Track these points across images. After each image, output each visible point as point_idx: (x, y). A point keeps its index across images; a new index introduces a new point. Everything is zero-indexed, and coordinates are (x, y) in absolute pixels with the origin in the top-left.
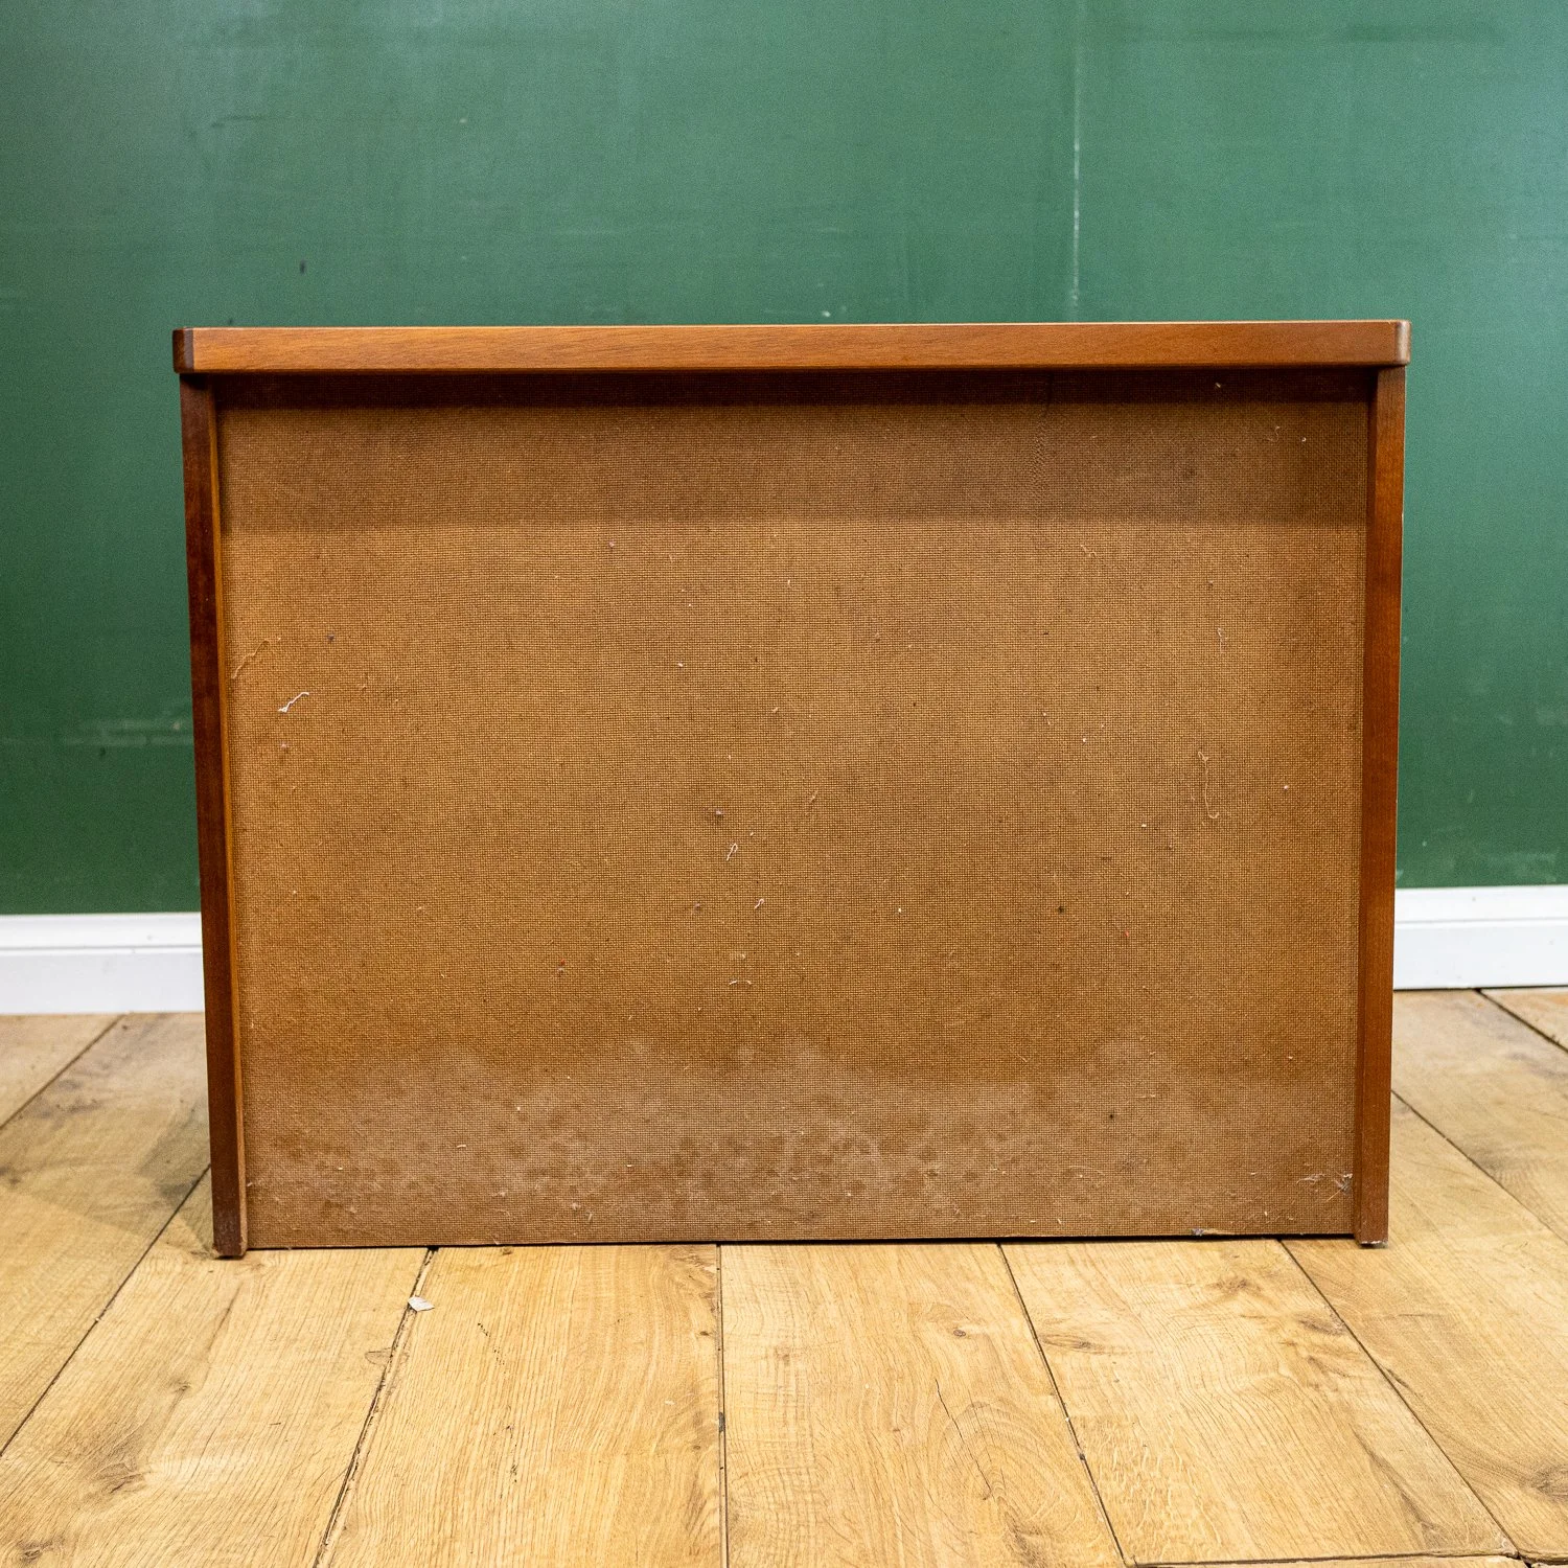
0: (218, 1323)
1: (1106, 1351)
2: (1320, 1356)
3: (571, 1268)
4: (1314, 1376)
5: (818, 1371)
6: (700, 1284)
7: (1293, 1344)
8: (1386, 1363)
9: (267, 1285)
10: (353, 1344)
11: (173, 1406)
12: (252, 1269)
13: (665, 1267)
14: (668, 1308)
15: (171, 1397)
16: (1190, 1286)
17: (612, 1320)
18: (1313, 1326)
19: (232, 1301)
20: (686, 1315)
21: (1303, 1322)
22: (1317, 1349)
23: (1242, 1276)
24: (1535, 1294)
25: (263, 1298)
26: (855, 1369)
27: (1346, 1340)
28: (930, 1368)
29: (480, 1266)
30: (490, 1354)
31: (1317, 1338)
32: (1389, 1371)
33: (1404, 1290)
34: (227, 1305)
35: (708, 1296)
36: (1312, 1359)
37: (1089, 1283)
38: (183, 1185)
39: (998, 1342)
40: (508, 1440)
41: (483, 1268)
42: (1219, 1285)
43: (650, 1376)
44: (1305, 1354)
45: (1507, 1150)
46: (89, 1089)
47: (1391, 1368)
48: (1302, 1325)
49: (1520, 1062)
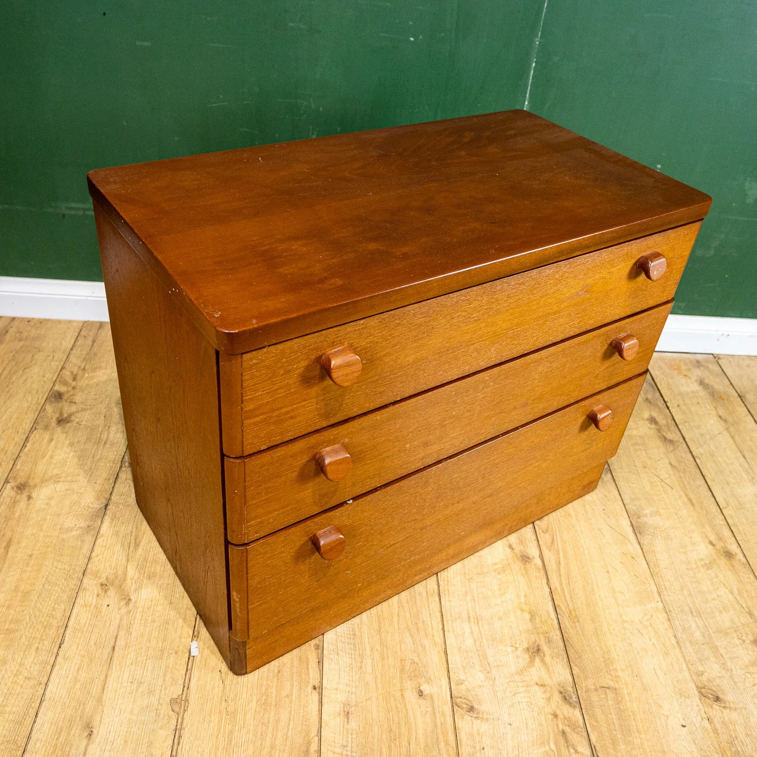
0: (109, 660)
1: (480, 716)
2: (567, 730)
7: (556, 716)
8: (593, 738)
9: (132, 622)
10: (166, 689)
11: (86, 752)
12: (126, 604)
15: (85, 742)
16: (516, 649)
17: (276, 670)
18: (565, 697)
19: (116, 640)
20: (308, 668)
21: (561, 693)
22: (566, 722)
23: (538, 640)
24: (654, 669)
25: (130, 636)
26: (376, 728)
27: (578, 714)
28: (407, 730)
30: (223, 704)
31: (566, 710)
32: (594, 746)
33: (602, 660)
34: (113, 642)
36: (564, 732)
39: (436, 703)
42: (528, 649)
43: (290, 733)
44: (561, 727)
45: (646, 515)
46: (66, 401)
47: (595, 744)
48: (560, 696)
49: (653, 426)
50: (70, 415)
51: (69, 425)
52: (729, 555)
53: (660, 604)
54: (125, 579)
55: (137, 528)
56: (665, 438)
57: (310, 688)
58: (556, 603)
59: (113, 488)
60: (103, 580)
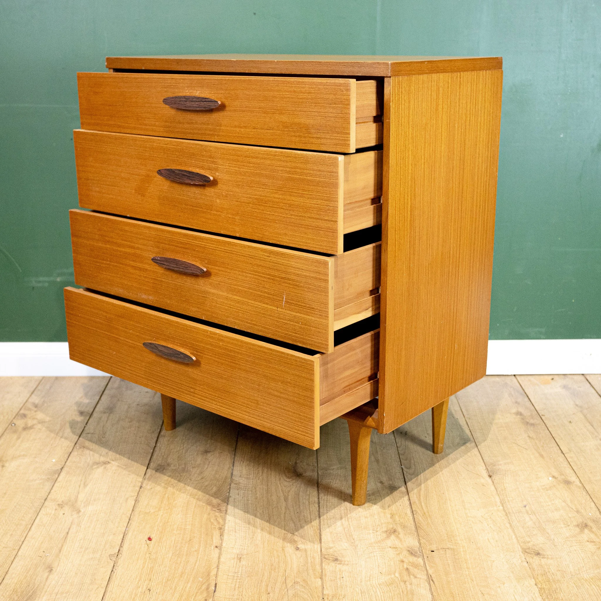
0: (64, 538)
1: (343, 563)
2: (410, 568)
3: (178, 514)
4: (406, 578)
5: (249, 565)
6: (219, 523)
7: (403, 561)
8: (430, 572)
9: (81, 521)
10: (106, 550)
11: (47, 579)
12: (77, 513)
13: (209, 514)
14: (207, 534)
15: (46, 574)
16: (377, 531)
17: (188, 539)
18: (412, 553)
19: (69, 529)
20: (212, 538)
21: (409, 551)
22: (410, 564)
23: (395, 527)
24: (488, 539)
25: (79, 528)
26: (261, 565)
27: (420, 560)
28: (285, 565)
29: (150, 512)
30: (148, 555)
31: (412, 559)
32: (431, 576)
33: (446, 536)
34: (67, 530)
35: (220, 529)
36: (407, 569)
37: (344, 529)
38: (57, 470)
39: (309, 553)
40: (148, 595)
41: (151, 513)
42: (386, 531)
43: (196, 567)
44: (405, 566)
45: (501, 465)
46: (30, 418)
47: (431, 574)
48: (408, 552)
49: (519, 416)
50: (33, 425)
51: (33, 430)
52: (567, 483)
53: (501, 508)
54: (76, 501)
55: (85, 478)
56: (527, 423)
57: (213, 547)
58: (414, 509)
59: (67, 460)
60: (60, 502)
